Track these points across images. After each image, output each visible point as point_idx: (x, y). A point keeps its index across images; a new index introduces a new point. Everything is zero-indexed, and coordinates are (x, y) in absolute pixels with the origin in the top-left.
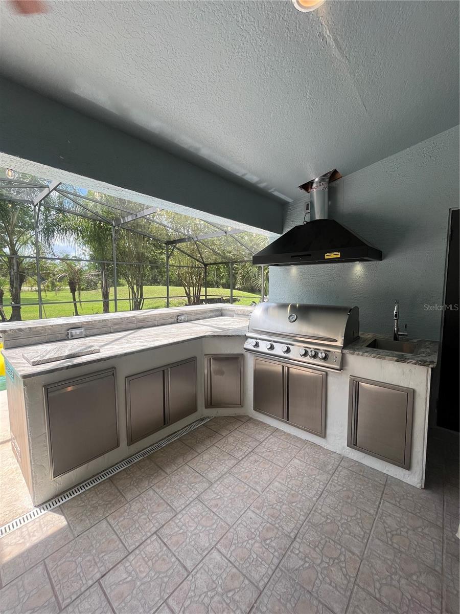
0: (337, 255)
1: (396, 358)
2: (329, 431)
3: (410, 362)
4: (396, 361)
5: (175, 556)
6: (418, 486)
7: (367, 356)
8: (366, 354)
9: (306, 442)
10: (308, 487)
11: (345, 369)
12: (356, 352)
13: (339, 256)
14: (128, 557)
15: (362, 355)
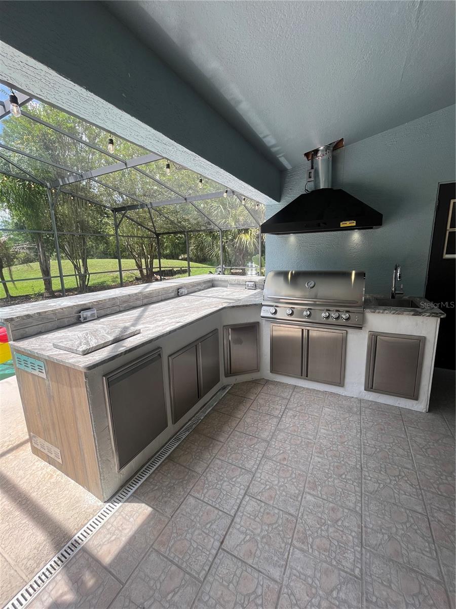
2: (347, 380)
4: (413, 315)
5: (276, 508)
6: (424, 411)
7: (387, 313)
9: (325, 393)
10: (348, 428)
11: (364, 327)
13: (354, 224)
14: (235, 520)
15: (383, 313)
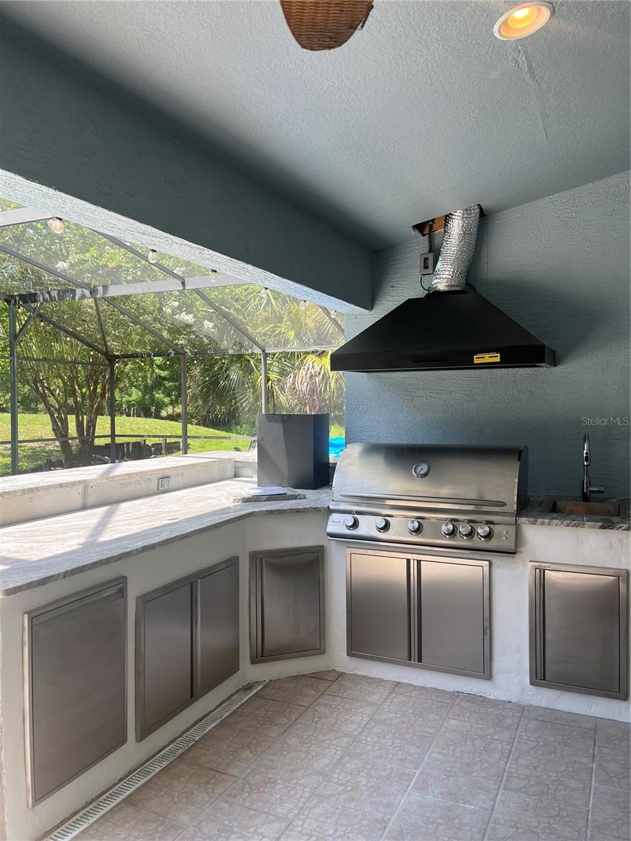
0: (496, 358)
1: (600, 524)
2: (497, 665)
3: (621, 527)
4: (601, 528)
7: (556, 525)
8: (556, 521)
9: (457, 694)
10: (486, 751)
11: (521, 552)
12: (539, 520)
13: (498, 360)
15: (549, 524)
